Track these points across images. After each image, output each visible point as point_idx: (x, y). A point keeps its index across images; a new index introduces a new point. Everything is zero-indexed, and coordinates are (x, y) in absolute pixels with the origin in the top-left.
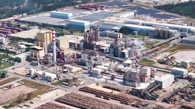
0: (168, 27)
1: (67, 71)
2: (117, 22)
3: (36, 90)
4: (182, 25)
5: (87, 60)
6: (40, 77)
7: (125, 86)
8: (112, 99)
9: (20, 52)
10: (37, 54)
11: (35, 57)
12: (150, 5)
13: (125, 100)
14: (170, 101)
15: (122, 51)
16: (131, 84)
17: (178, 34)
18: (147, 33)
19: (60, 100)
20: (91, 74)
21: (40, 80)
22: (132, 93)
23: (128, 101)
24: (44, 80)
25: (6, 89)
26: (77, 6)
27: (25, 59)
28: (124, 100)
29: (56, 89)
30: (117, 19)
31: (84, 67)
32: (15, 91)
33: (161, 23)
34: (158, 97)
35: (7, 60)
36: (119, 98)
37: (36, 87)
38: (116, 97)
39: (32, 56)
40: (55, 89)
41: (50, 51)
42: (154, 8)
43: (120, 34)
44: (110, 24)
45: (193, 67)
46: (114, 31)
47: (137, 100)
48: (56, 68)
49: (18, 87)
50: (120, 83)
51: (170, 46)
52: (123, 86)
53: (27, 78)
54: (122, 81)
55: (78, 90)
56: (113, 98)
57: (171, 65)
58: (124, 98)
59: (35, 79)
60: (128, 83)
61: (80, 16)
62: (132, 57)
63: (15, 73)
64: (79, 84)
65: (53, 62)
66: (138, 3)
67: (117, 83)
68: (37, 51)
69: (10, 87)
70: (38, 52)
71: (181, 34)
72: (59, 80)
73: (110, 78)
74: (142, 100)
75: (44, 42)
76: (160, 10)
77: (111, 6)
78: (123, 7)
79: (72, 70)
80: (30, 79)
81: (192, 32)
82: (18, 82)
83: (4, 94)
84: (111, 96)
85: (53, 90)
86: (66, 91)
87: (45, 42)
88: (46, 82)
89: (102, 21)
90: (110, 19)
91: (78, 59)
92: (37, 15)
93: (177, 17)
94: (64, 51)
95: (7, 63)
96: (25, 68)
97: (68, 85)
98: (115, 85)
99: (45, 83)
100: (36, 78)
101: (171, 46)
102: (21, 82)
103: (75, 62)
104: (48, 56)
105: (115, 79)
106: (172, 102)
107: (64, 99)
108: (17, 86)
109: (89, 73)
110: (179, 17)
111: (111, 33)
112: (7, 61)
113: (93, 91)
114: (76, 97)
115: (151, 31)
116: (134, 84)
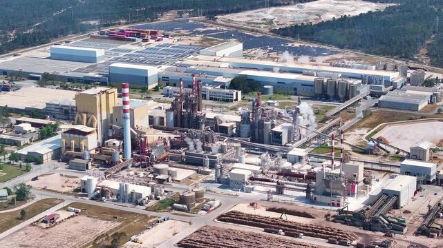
0: (340, 75)
1: (168, 179)
2: (219, 67)
3: (118, 224)
4: (366, 69)
5: (202, 153)
6: (112, 195)
7: (314, 206)
8: (305, 235)
9: (27, 141)
10: (83, 143)
11: (78, 150)
12: (259, 27)
13: (336, 235)
14: (433, 232)
15: (273, 130)
16: (328, 200)
17: (365, 90)
18: (295, 89)
19: (191, 243)
20: (226, 183)
21: (114, 201)
22: (342, 220)
23: (345, 237)
24: (124, 202)
25: (44, 225)
26: (96, 33)
27: (50, 155)
28: (333, 235)
29: (164, 220)
30: (214, 61)
31: (201, 168)
32: (69, 229)
33: (316, 65)
34: (405, 226)
35: (7, 161)
36: (321, 232)
37: (115, 217)
38: (313, 231)
39: (69, 148)
40: (161, 219)
41: (110, 135)
42: (271, 34)
43: (237, 93)
44: (204, 72)
45: (436, 157)
46: (219, 87)
47: (360, 234)
48: (136, 174)
49: (72, 219)
50: (300, 199)
51: (358, 116)
52: (310, 206)
53: (79, 200)
54: (304, 194)
55: (216, 220)
56: (306, 232)
57: (385, 156)
58: (333, 231)
59: (102, 201)
60: (320, 198)
61: (117, 54)
62: (296, 141)
63: (44, 189)
64: (211, 207)
65: (124, 160)
66: (231, 24)
67: (293, 199)
68: (81, 136)
69: (52, 220)
70: (83, 139)
71: (371, 87)
72: (159, 199)
73: (275, 189)
74: (369, 233)
75: (95, 114)
76: (287, 38)
77: (172, 30)
78: (200, 33)
79: (176, 175)
80: (87, 200)
81: (392, 83)
82: (65, 208)
83: (48, 237)
84: (301, 229)
85: (158, 222)
86: (190, 223)
87: (98, 115)
88: (131, 205)
89: (181, 66)
90: (196, 59)
91: (178, 151)
92: (15, 55)
93: (336, 53)
94: (145, 133)
95: (10, 167)
96: (62, 175)
97: (188, 211)
98: (292, 204)
99: (129, 208)
100: (104, 198)
101: (361, 115)
102: (73, 209)
103: (172, 158)
104: (109, 147)
105: (285, 192)
106: (438, 235)
107: (200, 242)
108: (69, 218)
109: (218, 180)
110: (340, 52)
111: (215, 90)
112: (9, 163)
113: (254, 220)
114: (226, 234)
115: (305, 84)
116: (336, 200)
